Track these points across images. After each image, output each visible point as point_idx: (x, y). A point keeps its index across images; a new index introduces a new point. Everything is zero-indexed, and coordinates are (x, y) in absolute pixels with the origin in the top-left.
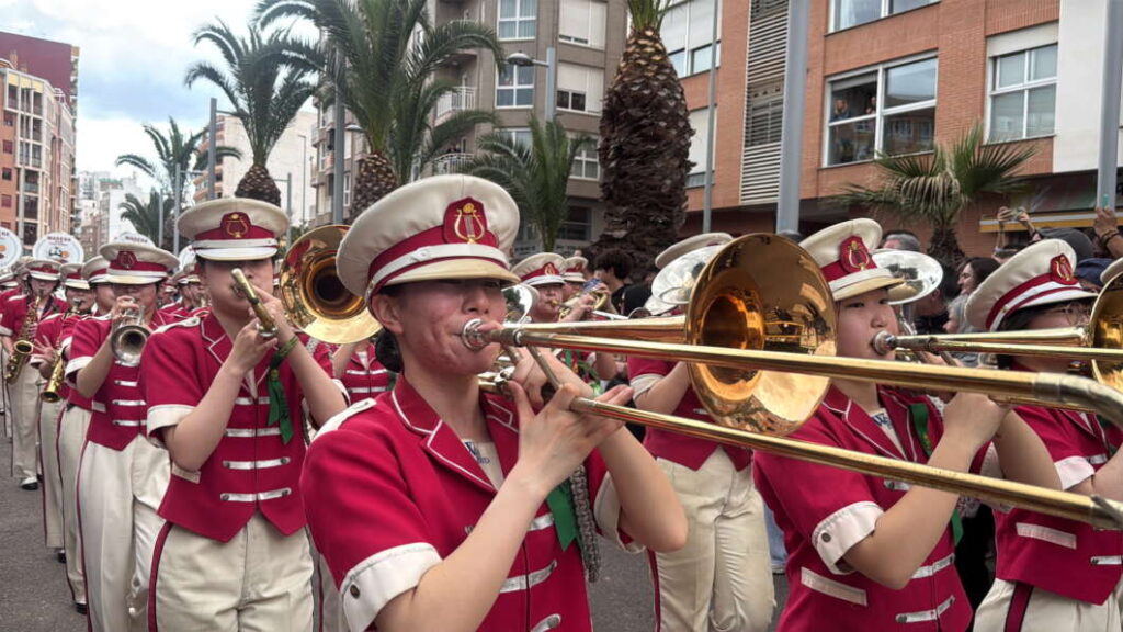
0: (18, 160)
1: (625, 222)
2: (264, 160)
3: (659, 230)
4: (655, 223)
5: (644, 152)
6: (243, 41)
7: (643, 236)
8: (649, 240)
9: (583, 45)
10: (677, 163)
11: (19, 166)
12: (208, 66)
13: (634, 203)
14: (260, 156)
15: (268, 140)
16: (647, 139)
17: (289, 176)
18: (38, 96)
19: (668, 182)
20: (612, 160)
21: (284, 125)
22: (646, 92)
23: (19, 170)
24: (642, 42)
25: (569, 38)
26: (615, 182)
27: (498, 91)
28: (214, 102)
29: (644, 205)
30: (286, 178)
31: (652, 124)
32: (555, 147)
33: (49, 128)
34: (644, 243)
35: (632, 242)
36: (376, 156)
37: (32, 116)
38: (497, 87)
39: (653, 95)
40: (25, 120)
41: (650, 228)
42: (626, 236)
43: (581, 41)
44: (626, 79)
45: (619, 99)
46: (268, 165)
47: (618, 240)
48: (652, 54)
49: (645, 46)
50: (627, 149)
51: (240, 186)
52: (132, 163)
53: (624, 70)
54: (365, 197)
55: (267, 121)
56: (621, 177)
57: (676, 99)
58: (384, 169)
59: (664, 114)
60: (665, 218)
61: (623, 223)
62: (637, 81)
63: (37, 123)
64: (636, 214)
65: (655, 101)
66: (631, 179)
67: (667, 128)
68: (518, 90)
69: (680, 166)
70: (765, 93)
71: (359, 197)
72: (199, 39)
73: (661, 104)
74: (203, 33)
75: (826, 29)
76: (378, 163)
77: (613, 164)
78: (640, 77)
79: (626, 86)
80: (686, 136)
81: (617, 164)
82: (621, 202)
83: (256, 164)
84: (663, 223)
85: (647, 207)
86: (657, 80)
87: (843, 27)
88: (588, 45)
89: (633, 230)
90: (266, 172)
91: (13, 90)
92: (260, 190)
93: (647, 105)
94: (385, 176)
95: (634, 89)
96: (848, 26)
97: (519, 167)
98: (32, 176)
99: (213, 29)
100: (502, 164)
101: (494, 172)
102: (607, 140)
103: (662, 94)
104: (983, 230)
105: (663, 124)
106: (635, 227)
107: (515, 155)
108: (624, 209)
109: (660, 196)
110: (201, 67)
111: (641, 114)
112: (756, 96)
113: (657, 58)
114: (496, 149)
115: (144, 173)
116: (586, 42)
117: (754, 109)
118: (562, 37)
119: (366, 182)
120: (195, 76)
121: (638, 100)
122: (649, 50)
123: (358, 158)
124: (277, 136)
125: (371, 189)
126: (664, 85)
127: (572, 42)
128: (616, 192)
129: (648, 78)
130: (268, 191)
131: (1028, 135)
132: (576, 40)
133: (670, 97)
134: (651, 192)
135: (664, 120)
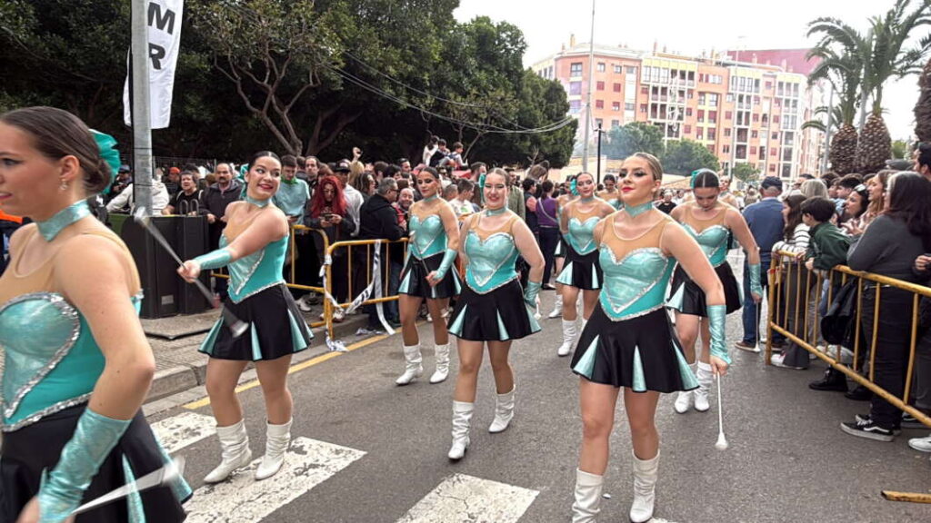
0: (782, 125)
11: (781, 129)
18: (796, 85)
23: (782, 132)
33: (803, 104)
37: (792, 98)
40: (787, 101)
63: (795, 101)
91: (781, 84)
98: (789, 135)
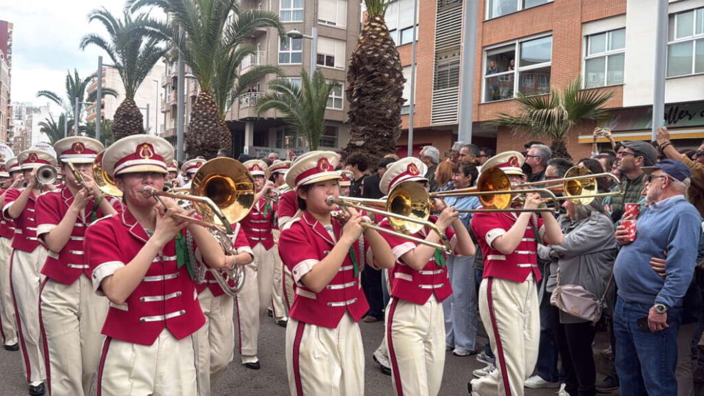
1: (363, 136)
2: (133, 96)
3: (385, 141)
4: (382, 136)
5: (374, 92)
6: (119, 21)
7: (375, 145)
8: (378, 147)
9: (333, 26)
10: (395, 100)
12: (96, 36)
13: (368, 124)
14: (130, 93)
15: (135, 82)
16: (377, 84)
17: (148, 105)
19: (390, 111)
20: (355, 97)
21: (145, 74)
22: (376, 55)
24: (373, 24)
25: (324, 22)
26: (357, 111)
27: (280, 54)
28: (100, 59)
29: (375, 125)
30: (146, 107)
31: (380, 75)
32: (318, 89)
34: (376, 149)
35: (368, 148)
36: (205, 93)
38: (279, 51)
39: (381, 57)
41: (379, 140)
42: (364, 144)
43: (332, 23)
44: (364, 47)
45: (360, 60)
46: (135, 99)
47: (359, 147)
48: (379, 32)
49: (375, 27)
50: (364, 90)
51: (117, 112)
52: (47, 96)
53: (363, 41)
54: (198, 119)
55: (134, 72)
56: (360, 108)
57: (395, 60)
58: (210, 102)
59: (387, 69)
60: (388, 134)
61: (362, 136)
62: (371, 49)
64: (370, 131)
65: (382, 60)
66: (367, 109)
67: (389, 78)
68: (292, 53)
69: (397, 101)
70: (446, 57)
71: (194, 119)
72: (91, 19)
73: (385, 63)
74: (94, 15)
75: (484, 18)
76: (206, 98)
77: (356, 100)
78: (372, 46)
79: (363, 52)
80: (401, 82)
81: (359, 99)
82: (361, 123)
83: (127, 98)
84: (387, 136)
85: (377, 127)
86: (383, 48)
87: (494, 17)
88: (336, 26)
89: (368, 141)
90: (134, 103)
92: (130, 114)
93: (377, 63)
94: (211, 105)
95: (369, 53)
96: (497, 16)
97: (295, 101)
99: (101, 13)
100: (284, 100)
101: (279, 104)
102: (352, 84)
103: (386, 56)
104: (580, 142)
105: (387, 75)
106: (369, 139)
107: (292, 93)
108: (363, 128)
109: (385, 120)
110: (92, 37)
111: (373, 69)
112: (441, 58)
113: (383, 34)
114: (280, 89)
115: (55, 103)
116: (335, 24)
117: (439, 67)
118: (320, 21)
119: (199, 109)
120: (87, 43)
121: (371, 59)
122: (378, 29)
123: (191, 94)
124: (141, 81)
125: (201, 114)
126: (387, 51)
127: (326, 24)
128: (357, 117)
129: (378, 47)
130: (135, 115)
131: (607, 84)
132: (328, 22)
133: (390, 58)
134: (379, 117)
135: (387, 73)
